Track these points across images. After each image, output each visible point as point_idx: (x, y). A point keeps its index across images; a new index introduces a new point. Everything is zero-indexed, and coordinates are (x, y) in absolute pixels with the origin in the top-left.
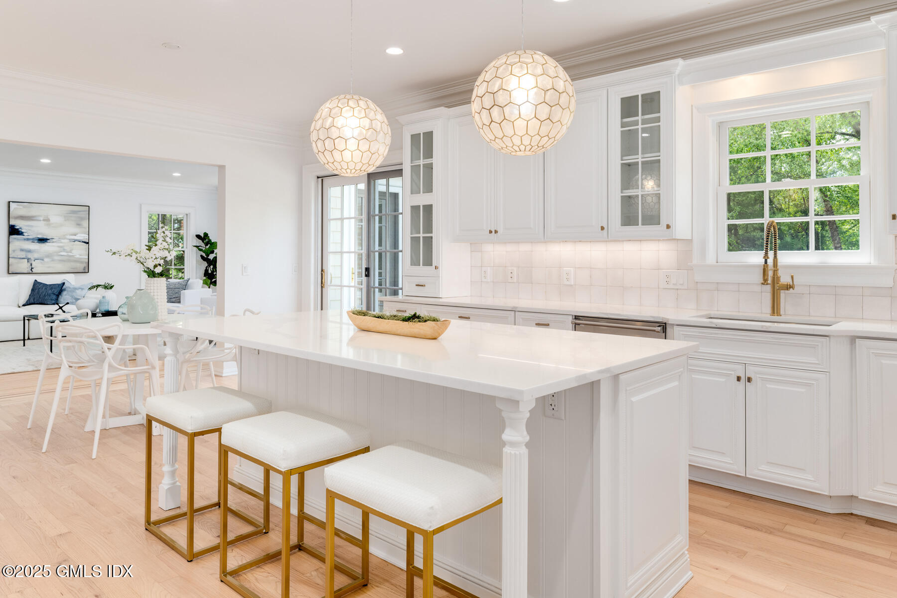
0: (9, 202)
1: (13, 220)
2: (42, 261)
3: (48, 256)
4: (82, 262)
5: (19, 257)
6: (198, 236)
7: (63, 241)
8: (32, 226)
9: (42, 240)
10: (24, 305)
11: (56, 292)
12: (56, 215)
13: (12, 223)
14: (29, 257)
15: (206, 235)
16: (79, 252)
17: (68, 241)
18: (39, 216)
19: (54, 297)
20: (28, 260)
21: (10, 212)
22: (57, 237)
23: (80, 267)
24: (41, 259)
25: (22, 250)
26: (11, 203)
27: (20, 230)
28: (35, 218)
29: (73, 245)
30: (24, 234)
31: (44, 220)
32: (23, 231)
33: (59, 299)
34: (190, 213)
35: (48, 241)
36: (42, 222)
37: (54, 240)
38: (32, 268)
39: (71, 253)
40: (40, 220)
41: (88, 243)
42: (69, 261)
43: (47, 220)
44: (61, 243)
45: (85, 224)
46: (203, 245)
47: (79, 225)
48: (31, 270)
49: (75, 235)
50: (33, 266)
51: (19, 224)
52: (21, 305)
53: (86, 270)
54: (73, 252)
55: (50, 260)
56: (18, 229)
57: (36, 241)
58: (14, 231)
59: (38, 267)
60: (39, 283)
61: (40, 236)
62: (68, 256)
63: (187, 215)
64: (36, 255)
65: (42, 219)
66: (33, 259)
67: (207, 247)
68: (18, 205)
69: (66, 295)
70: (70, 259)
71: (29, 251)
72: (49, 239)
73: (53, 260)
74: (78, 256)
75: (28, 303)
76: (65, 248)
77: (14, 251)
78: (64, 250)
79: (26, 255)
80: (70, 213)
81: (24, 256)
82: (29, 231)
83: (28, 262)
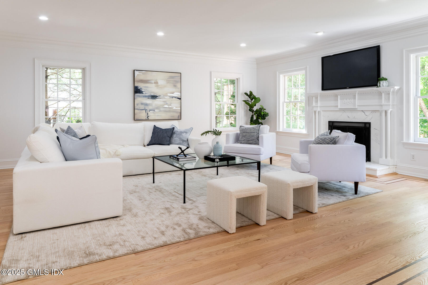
0: (134, 70)
1: (137, 83)
2: (154, 112)
3: (157, 108)
4: (177, 112)
5: (140, 108)
6: (246, 94)
7: (166, 97)
8: (147, 87)
9: (154, 97)
10: (148, 145)
11: (169, 134)
12: (161, 79)
13: (136, 85)
14: (146, 109)
15: (251, 93)
16: (175, 105)
17: (169, 97)
18: (152, 80)
19: (168, 139)
20: (146, 110)
21: (135, 77)
22: (162, 95)
23: (176, 115)
24: (153, 110)
25: (142, 104)
26: (135, 71)
27: (141, 90)
28: (149, 82)
29: (172, 100)
30: (144, 93)
31: (155, 83)
32: (142, 90)
33: (171, 140)
34: (239, 78)
35: (157, 97)
36: (154, 84)
37: (161, 97)
38: (148, 117)
39: (171, 106)
40: (152, 83)
41: (180, 99)
42: (169, 111)
43: (156, 83)
44: (165, 99)
45: (178, 85)
46: (249, 100)
47: (175, 86)
48: (148, 118)
49: (173, 94)
50: (149, 115)
51: (140, 86)
52: (146, 144)
53: (179, 118)
54: (172, 105)
55: (159, 111)
56: (139, 89)
57: (150, 98)
58: (137, 91)
59: (152, 115)
60: (157, 127)
61: (152, 94)
62: (169, 108)
63: (237, 79)
64: (150, 108)
65: (153, 82)
66: (148, 110)
67: (252, 101)
68: (139, 73)
69: (175, 137)
70: (170, 110)
71: (146, 105)
72: (157, 96)
73: (160, 111)
74: (175, 108)
75: (151, 144)
76: (167, 102)
77: (137, 104)
78: (167, 104)
79: (144, 107)
80: (169, 78)
81: (143, 108)
82: (146, 91)
83: (146, 112)
